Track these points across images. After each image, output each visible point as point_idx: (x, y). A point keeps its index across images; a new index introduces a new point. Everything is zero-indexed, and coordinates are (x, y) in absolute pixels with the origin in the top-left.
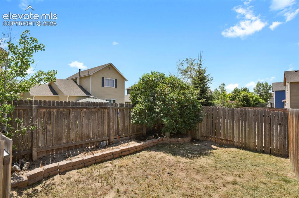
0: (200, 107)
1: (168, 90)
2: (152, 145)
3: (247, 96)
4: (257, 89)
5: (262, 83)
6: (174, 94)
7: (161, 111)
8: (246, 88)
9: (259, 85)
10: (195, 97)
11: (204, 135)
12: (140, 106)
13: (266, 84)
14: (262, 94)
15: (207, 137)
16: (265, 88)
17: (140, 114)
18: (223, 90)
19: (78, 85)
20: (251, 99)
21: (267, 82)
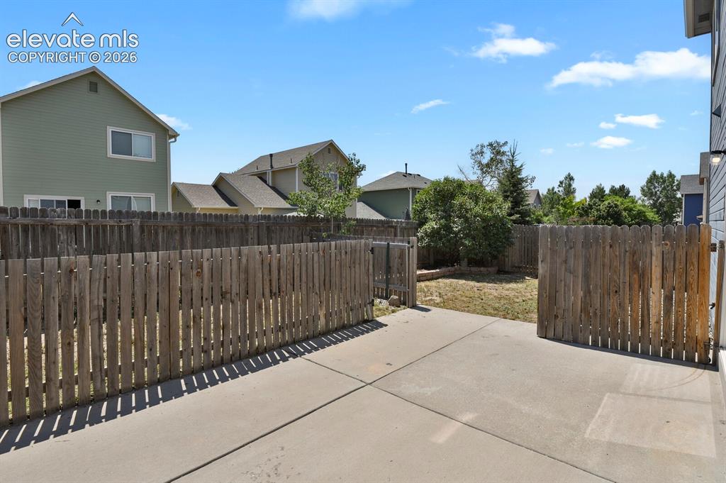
0: (512, 226)
1: (470, 204)
2: (448, 273)
3: (616, 206)
4: (649, 189)
5: (662, 175)
6: (478, 209)
7: (460, 231)
8: (623, 186)
9: (654, 178)
10: (504, 213)
11: (516, 265)
12: (431, 225)
13: (671, 176)
14: (660, 200)
15: (520, 267)
16: (668, 186)
17: (434, 234)
18: (569, 191)
19: (268, 185)
20: (625, 214)
21: (673, 173)
